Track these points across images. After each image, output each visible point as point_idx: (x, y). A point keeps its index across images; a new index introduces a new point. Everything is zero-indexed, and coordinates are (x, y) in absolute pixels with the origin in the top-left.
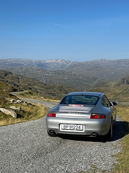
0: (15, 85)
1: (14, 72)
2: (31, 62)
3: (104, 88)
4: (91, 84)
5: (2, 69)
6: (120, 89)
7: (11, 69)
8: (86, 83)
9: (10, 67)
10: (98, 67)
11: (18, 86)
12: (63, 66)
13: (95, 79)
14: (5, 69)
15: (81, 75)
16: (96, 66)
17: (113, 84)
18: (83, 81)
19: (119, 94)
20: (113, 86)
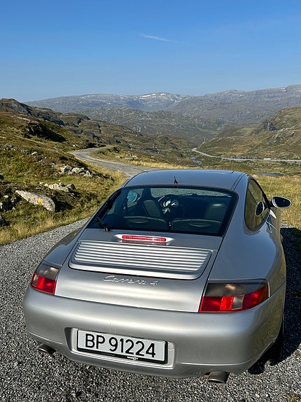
0: (94, 136)
1: (92, 116)
2: (118, 98)
3: (233, 138)
4: (213, 132)
5: (74, 112)
6: (260, 139)
7: (88, 111)
8: (206, 130)
9: (85, 108)
10: (224, 103)
11: (98, 138)
12: (169, 103)
13: (219, 123)
14: (78, 111)
15: (198, 117)
16: (221, 102)
17: (249, 130)
18: (201, 127)
19: (257, 147)
20: (248, 133)
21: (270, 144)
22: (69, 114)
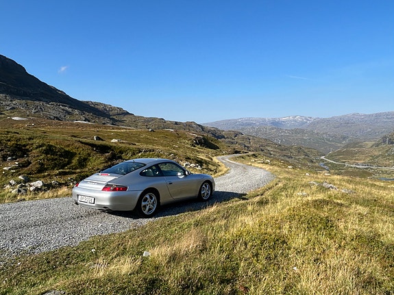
0: (245, 146)
1: (245, 133)
2: (264, 120)
3: (356, 149)
4: (339, 145)
5: (233, 130)
6: (379, 151)
7: (243, 129)
8: (333, 143)
9: (241, 127)
10: (348, 123)
11: (248, 147)
12: (303, 123)
13: (344, 138)
14: (236, 129)
15: (326, 133)
16: (346, 122)
17: (370, 144)
18: (329, 140)
19: (377, 157)
20: (369, 146)
21: (389, 155)
22: (229, 131)
